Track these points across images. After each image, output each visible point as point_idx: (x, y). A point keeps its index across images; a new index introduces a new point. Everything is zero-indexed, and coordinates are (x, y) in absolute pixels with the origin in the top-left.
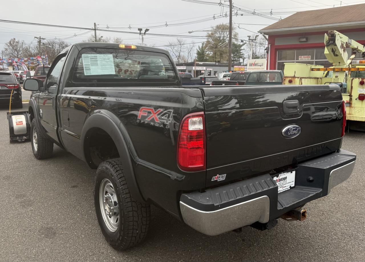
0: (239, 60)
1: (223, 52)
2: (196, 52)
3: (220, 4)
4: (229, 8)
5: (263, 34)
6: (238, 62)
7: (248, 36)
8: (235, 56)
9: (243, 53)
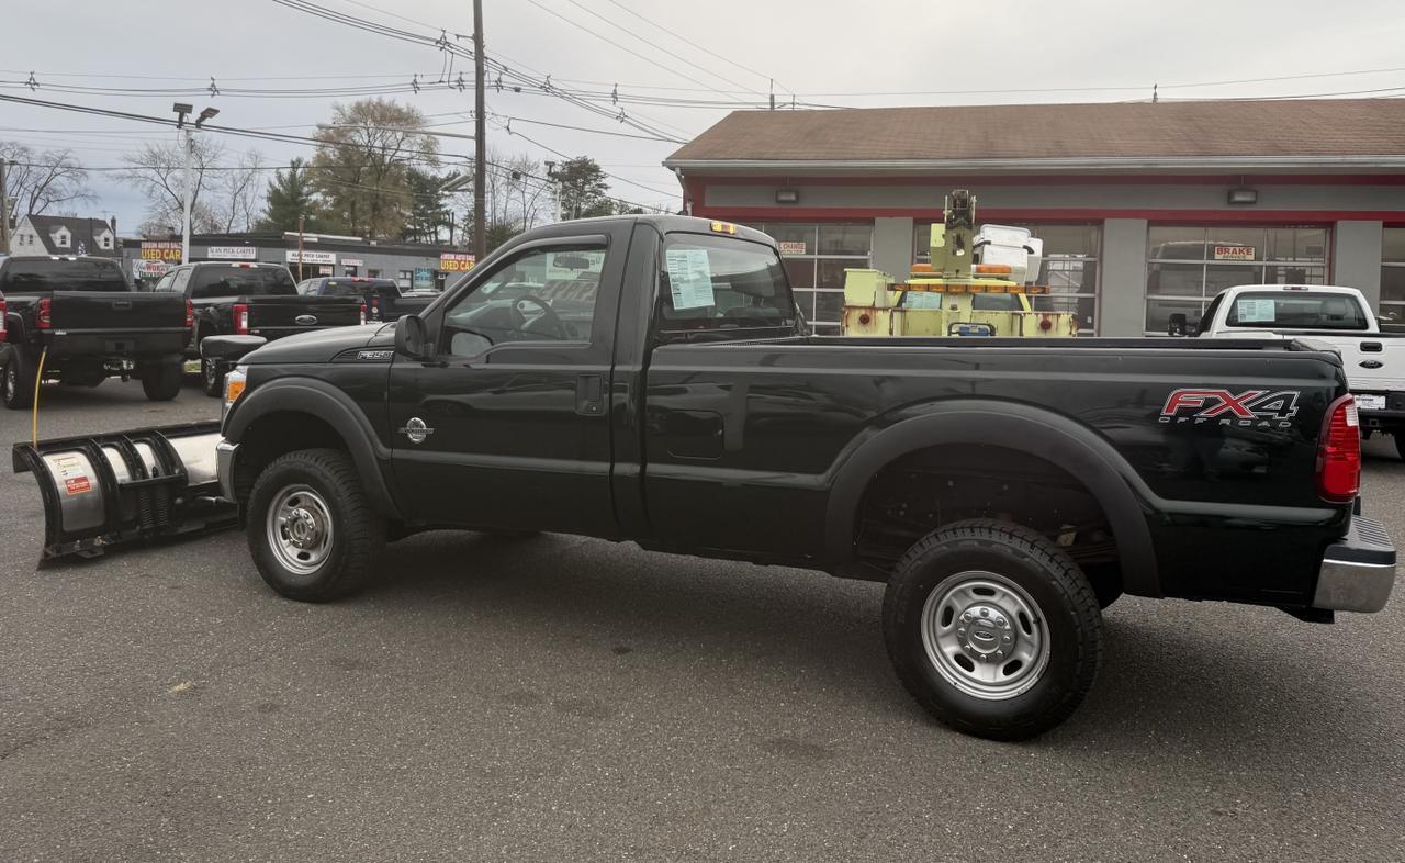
0: (436, 233)
1: (384, 200)
2: (264, 191)
3: (443, 43)
4: (474, 63)
5: (678, 170)
6: (433, 239)
7: (546, 163)
8: (420, 215)
9: (448, 208)
